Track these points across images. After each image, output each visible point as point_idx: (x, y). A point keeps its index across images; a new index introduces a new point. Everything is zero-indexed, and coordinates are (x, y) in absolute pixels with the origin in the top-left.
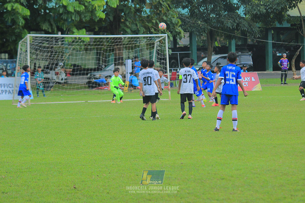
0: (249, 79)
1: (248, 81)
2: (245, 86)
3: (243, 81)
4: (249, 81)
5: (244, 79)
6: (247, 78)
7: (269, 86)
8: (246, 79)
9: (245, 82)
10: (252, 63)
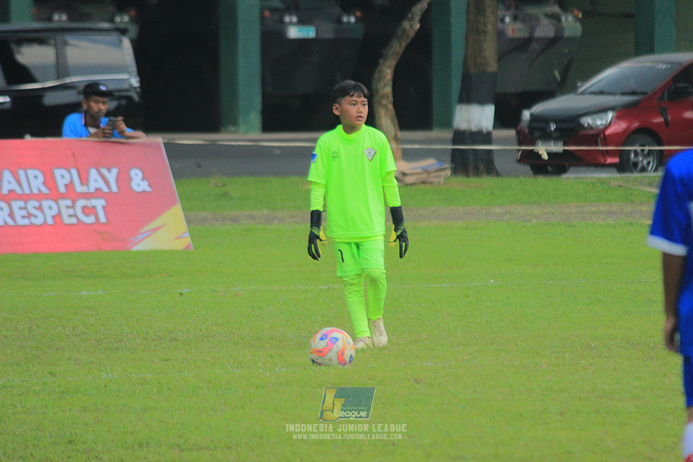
0: (112, 176)
1: (105, 189)
2: (90, 220)
3: (79, 188)
4: (114, 188)
5: (84, 180)
6: (104, 171)
7: (235, 220)
8: (95, 181)
9: (87, 196)
10: (135, 82)
